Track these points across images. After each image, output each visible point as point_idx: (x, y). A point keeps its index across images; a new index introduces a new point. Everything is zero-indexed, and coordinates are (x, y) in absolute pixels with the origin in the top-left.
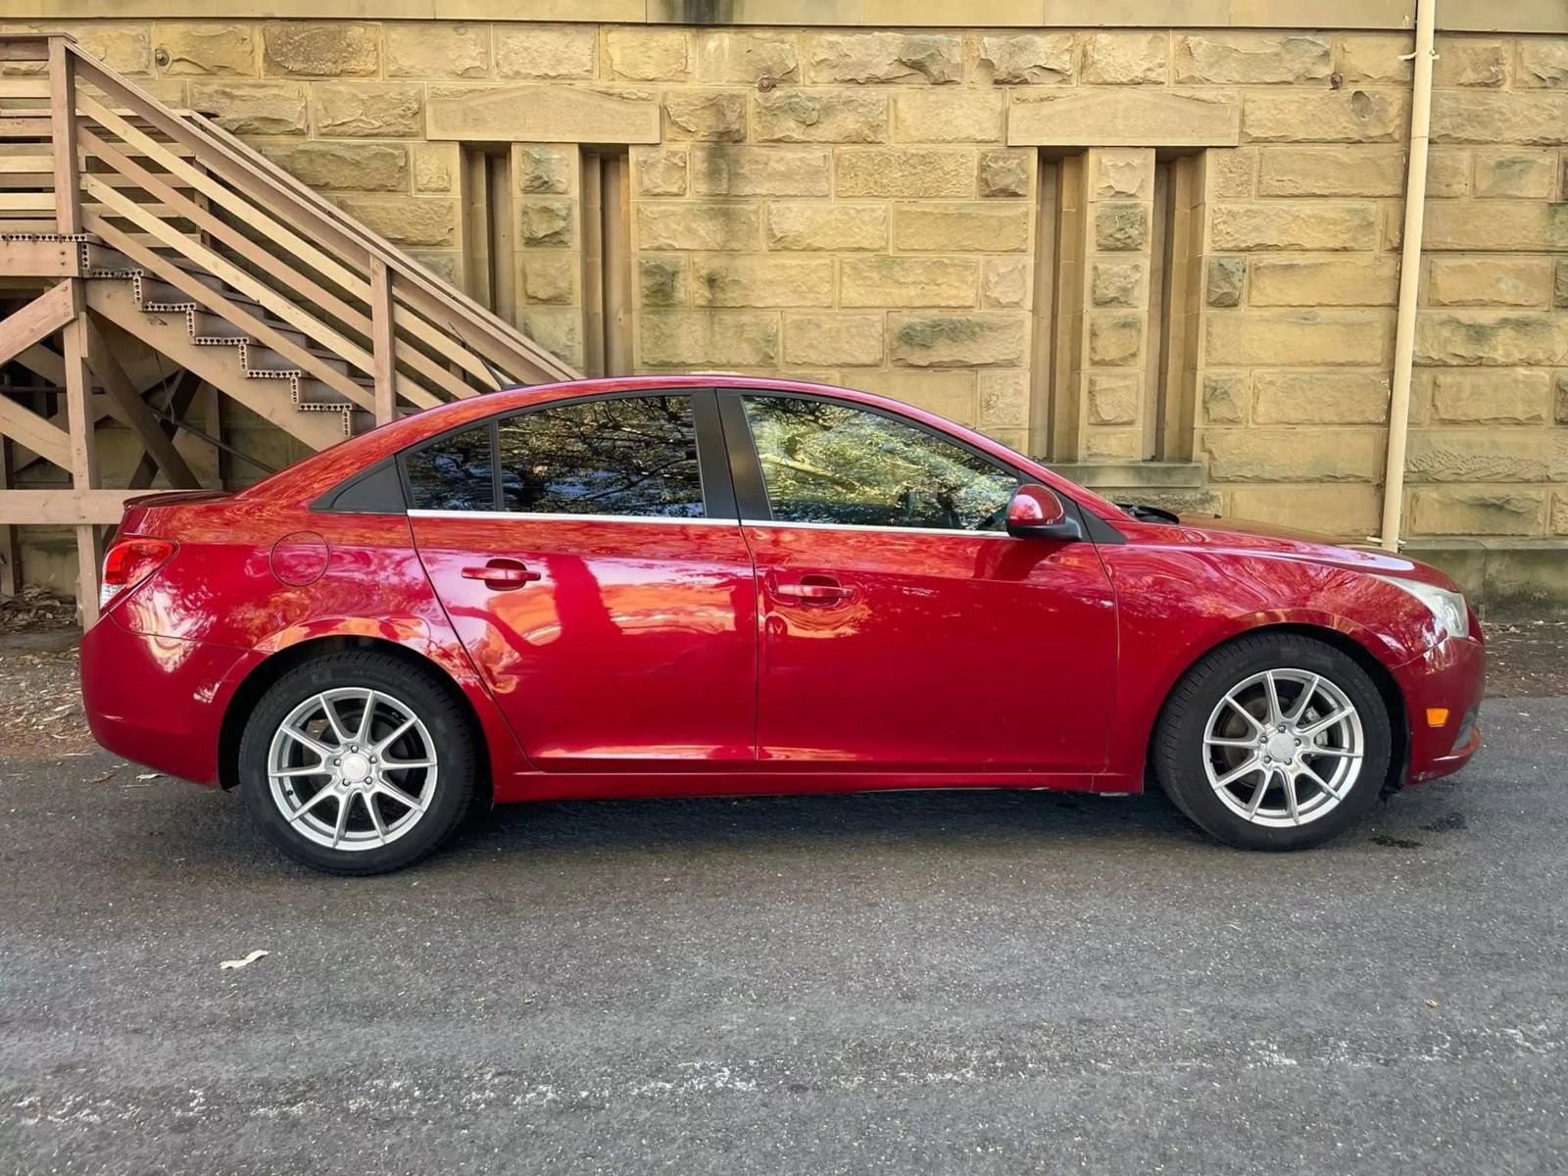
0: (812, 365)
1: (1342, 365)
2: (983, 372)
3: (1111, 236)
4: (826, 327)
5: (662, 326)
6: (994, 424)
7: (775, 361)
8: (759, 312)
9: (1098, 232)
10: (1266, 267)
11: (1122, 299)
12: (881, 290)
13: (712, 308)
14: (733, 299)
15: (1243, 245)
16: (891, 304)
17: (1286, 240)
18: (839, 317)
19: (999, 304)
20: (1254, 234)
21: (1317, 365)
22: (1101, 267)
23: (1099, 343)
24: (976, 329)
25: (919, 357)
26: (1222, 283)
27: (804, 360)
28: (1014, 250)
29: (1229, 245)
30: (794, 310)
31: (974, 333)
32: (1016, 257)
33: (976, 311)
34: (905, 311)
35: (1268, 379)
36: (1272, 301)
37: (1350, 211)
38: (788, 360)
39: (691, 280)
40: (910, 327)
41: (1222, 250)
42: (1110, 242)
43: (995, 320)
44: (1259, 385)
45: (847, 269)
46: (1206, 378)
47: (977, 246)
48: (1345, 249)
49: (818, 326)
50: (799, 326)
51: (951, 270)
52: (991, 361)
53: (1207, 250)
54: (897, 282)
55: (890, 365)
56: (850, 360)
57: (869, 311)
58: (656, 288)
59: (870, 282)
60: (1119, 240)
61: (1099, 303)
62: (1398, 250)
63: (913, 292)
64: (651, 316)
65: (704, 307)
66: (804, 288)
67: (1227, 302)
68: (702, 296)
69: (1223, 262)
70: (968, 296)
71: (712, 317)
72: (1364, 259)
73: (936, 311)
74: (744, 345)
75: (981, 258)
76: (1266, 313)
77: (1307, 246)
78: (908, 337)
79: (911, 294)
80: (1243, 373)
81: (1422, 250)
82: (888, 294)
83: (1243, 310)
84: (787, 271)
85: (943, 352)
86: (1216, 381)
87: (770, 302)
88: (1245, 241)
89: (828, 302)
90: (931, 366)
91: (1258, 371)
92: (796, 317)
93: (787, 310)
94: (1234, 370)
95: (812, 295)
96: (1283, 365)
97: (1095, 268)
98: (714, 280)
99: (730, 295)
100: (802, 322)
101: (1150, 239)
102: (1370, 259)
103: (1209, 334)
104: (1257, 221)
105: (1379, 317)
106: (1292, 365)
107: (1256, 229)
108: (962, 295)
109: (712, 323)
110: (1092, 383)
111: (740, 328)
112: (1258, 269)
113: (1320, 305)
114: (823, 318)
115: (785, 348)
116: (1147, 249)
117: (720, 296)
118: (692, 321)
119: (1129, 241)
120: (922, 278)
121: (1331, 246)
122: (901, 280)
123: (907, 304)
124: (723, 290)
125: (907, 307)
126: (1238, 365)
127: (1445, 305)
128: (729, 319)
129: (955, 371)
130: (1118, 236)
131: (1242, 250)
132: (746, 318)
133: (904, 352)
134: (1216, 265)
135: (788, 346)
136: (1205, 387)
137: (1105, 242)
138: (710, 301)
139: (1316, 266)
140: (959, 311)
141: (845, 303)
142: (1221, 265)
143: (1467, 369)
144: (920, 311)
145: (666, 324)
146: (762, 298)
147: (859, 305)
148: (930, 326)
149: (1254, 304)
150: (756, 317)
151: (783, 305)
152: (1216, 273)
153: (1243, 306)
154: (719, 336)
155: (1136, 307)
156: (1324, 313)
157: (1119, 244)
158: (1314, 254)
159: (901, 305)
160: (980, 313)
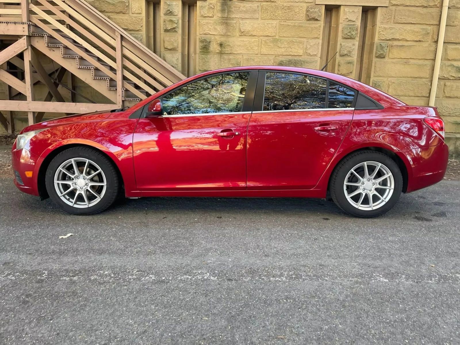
1: (417, 78)
3: (346, 34)
4: (256, 60)
5: (205, 58)
8: (235, 55)
9: (342, 33)
10: (395, 46)
11: (349, 55)
12: (273, 49)
13: (221, 53)
14: (228, 51)
15: (388, 39)
16: (277, 54)
17: (401, 37)
18: (260, 57)
19: (309, 55)
20: (392, 35)
21: (408, 77)
22: (343, 44)
23: (341, 68)
24: (303, 63)
26: (380, 50)
28: (315, 38)
29: (384, 38)
30: (246, 55)
31: (301, 64)
32: (316, 40)
33: (303, 57)
34: (280, 56)
35: (393, 81)
36: (396, 57)
37: (423, 29)
39: (214, 44)
40: (282, 61)
41: (381, 40)
42: (346, 36)
43: (308, 60)
44: (389, 83)
45: (263, 42)
46: (373, 80)
47: (304, 36)
48: (420, 41)
49: (253, 60)
51: (295, 44)
53: (376, 40)
54: (278, 47)
57: (269, 56)
58: (204, 46)
59: (270, 47)
60: (349, 35)
61: (342, 56)
62: (436, 42)
63: (283, 50)
64: (202, 55)
65: (218, 53)
66: (250, 48)
67: (381, 57)
68: (218, 49)
69: (381, 43)
70: (301, 52)
71: (221, 56)
72: (425, 45)
73: (290, 57)
74: (231, 65)
75: (305, 40)
76: (394, 60)
77: (408, 40)
78: (281, 64)
79: (282, 51)
80: (385, 79)
81: (444, 42)
82: (276, 50)
83: (386, 59)
84: (245, 42)
86: (376, 82)
87: (239, 52)
88: (388, 37)
89: (257, 52)
91: (390, 79)
92: (247, 57)
93: (244, 55)
94: (382, 78)
95: (252, 50)
96: (398, 77)
97: (341, 44)
98: (222, 45)
99: (226, 49)
100: (248, 59)
101: (359, 36)
102: (427, 45)
103: (375, 66)
104: (393, 31)
105: (429, 63)
106: (401, 77)
107: (392, 33)
108: (299, 52)
109: (221, 59)
111: (230, 60)
112: (392, 46)
113: (411, 59)
114: (255, 58)
116: (358, 39)
117: (224, 50)
118: (215, 57)
119: (352, 36)
120: (286, 46)
121: (416, 40)
122: (280, 46)
124: (224, 48)
125: (281, 55)
126: (383, 77)
127: (450, 60)
128: (226, 57)
130: (349, 34)
131: (387, 40)
132: (231, 57)
134: (379, 45)
136: (373, 83)
137: (345, 36)
138: (220, 51)
139: (410, 46)
140: (297, 57)
141: (262, 53)
142: (380, 45)
143: (455, 81)
144: (285, 56)
145: (207, 58)
146: (236, 51)
147: (266, 54)
148: (288, 61)
149: (390, 57)
150: (234, 57)
151: (243, 53)
152: (379, 47)
153: (387, 58)
154: (222, 62)
155: (353, 57)
156: (412, 61)
157: (349, 37)
158: (410, 42)
159: (279, 54)
160: (305, 58)
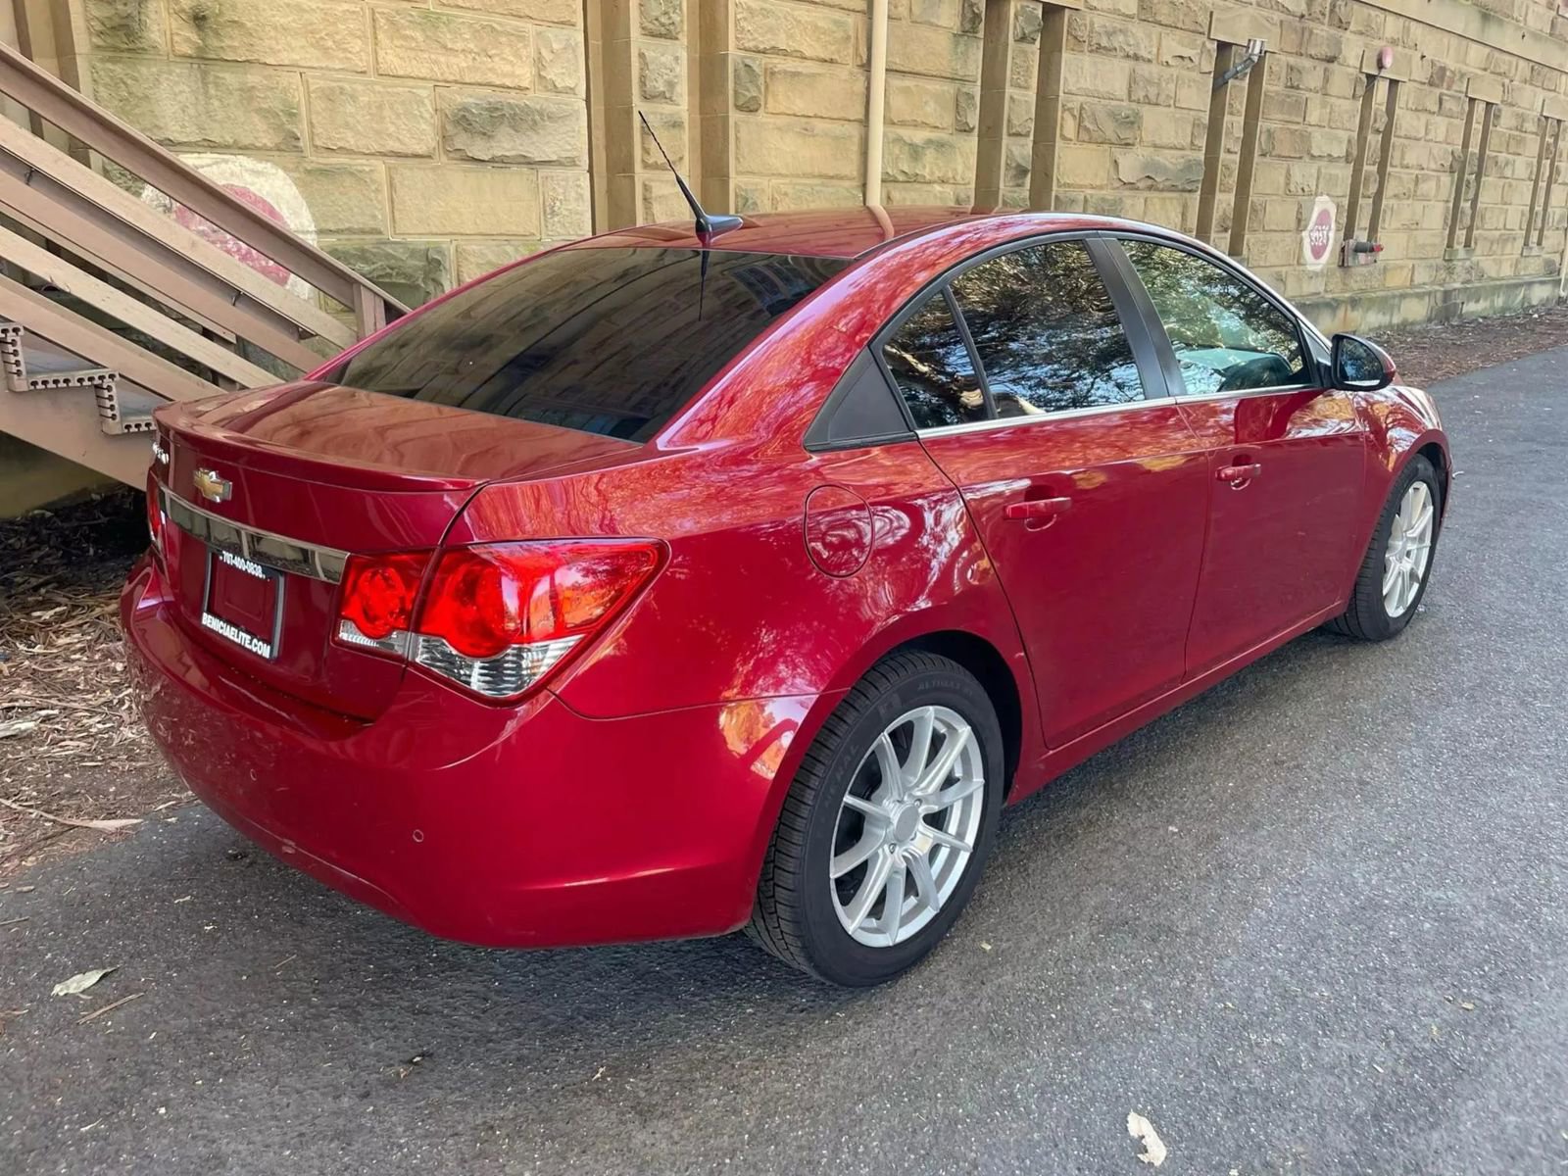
0: (349, 152)
1: (832, 177)
2: (544, 172)
3: (657, 19)
4: (364, 99)
5: (129, 82)
6: (559, 234)
7: (301, 144)
8: (270, 71)
9: (641, 13)
10: (779, 72)
11: (668, 95)
12: (426, 56)
13: (202, 59)
14: (233, 49)
15: (761, 47)
16: (440, 77)
17: (792, 45)
18: (378, 88)
19: (556, 90)
20: (769, 36)
21: (814, 177)
22: (646, 54)
23: (650, 143)
24: (537, 117)
25: (479, 149)
26: (749, 85)
27: (340, 144)
28: (562, 23)
29: (751, 45)
30: (318, 73)
31: (535, 122)
32: (565, 32)
33: (530, 94)
34: (455, 87)
35: (783, 190)
36: (782, 109)
37: (836, 22)
38: (318, 143)
39: (164, 14)
40: (465, 109)
41: (746, 50)
42: (654, 27)
43: (553, 108)
44: (776, 196)
45: (382, 21)
46: (738, 187)
47: (527, 12)
48: (832, 61)
49: (354, 98)
50: (330, 97)
51: (503, 39)
52: (555, 158)
53: (733, 51)
54: (445, 47)
55: (444, 159)
56: (397, 147)
57: (411, 82)
58: (117, 21)
59: (414, 44)
60: (663, 25)
61: (646, 97)
62: (867, 66)
63: (462, 62)
64: (110, 66)
65: (190, 57)
66: (330, 43)
67: (750, 107)
68: (188, 40)
69: (748, 61)
70: (525, 74)
71: (204, 74)
72: (843, 73)
73: (488, 91)
74: (256, 118)
75: (529, 28)
76: (782, 121)
77: (807, 54)
78: (463, 120)
79: (457, 65)
80: (764, 182)
81: (887, 70)
82: (435, 62)
83: (761, 116)
84: (306, 16)
85: (506, 144)
86: (746, 191)
87: (285, 58)
88: (763, 42)
89: (361, 66)
90: (492, 160)
91: (774, 181)
92: (322, 83)
93: (309, 73)
94: (756, 180)
95: (340, 54)
96: (793, 176)
97: (642, 56)
98: (204, 18)
99: (228, 42)
100: (332, 89)
101: (685, 28)
102: (846, 72)
103: (737, 138)
104: (771, 21)
105: (854, 131)
106: (798, 176)
107: (771, 30)
108: (517, 73)
109: (205, 84)
110: (646, 188)
111: (248, 93)
112: (773, 73)
113: (816, 116)
114: (360, 88)
115: (311, 124)
116: (684, 39)
117: (214, 42)
118: (174, 77)
119: (672, 27)
120: (471, 46)
121: (822, 56)
122: (450, 46)
123: (458, 78)
124: (217, 34)
125: (456, 82)
126: (760, 174)
127: (894, 124)
128: (230, 78)
129: (514, 168)
130: (663, 20)
131: (759, 52)
132: (253, 78)
133: (461, 141)
134: (741, 66)
135: (314, 121)
136: (737, 196)
137: (650, 26)
138: (199, 48)
139: (814, 75)
140: (513, 93)
141: (384, 68)
142: (746, 65)
143: (908, 185)
144: (469, 90)
145: (136, 80)
146: (274, 52)
147: (401, 73)
148: (487, 109)
149: (770, 110)
150: (265, 77)
151: (302, 63)
152: (743, 73)
153: (761, 111)
154: (216, 103)
155: (678, 105)
156: (820, 126)
157: (663, 31)
158: (809, 63)
159: (451, 78)
160: (536, 98)
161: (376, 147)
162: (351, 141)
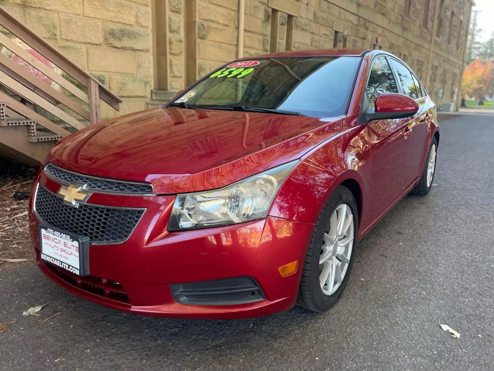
0: (71, 41)
2: (138, 53)
3: (175, 6)
4: (79, 24)
6: (143, 74)
7: (57, 37)
8: (47, 12)
10: (212, 28)
11: (178, 31)
12: (100, 11)
13: (24, 6)
14: (35, 3)
15: (206, 19)
16: (104, 19)
17: (215, 19)
18: (84, 20)
19: (142, 26)
20: (209, 15)
21: (222, 62)
22: (172, 18)
23: (173, 47)
24: (136, 35)
25: (117, 44)
26: (202, 30)
27: (71, 38)
28: (145, 5)
29: (203, 18)
30: (64, 14)
31: (135, 36)
32: (145, 8)
33: (134, 27)
34: (109, 23)
35: (213, 65)
36: (213, 39)
37: (228, 13)
38: (63, 37)
40: (113, 30)
41: (201, 19)
42: (174, 9)
43: (141, 32)
44: (211, 67)
46: (199, 63)
48: (227, 26)
49: (76, 23)
50: (68, 22)
51: (125, 8)
52: (141, 49)
53: (198, 20)
54: (106, 9)
55: (105, 46)
56: (90, 41)
57: (95, 20)
59: (96, 7)
60: (176, 9)
61: (171, 31)
62: (238, 28)
63: (112, 14)
65: (20, 5)
66: (68, 4)
67: (203, 38)
69: (202, 23)
70: (132, 20)
71: (25, 11)
73: (120, 25)
74: (42, 28)
75: (134, 5)
76: (212, 43)
77: (220, 22)
78: (112, 34)
79: (110, 15)
80: (207, 62)
81: (243, 30)
82: (103, 14)
83: (206, 41)
85: (126, 43)
86: (202, 64)
87: (53, 8)
88: (207, 17)
89: (78, 12)
90: (121, 48)
91: (211, 62)
92: (65, 17)
93: (61, 13)
94: (205, 61)
95: (71, 8)
96: (216, 61)
97: (170, 18)
100: (68, 20)
101: (183, 10)
102: (231, 29)
103: (199, 47)
104: (209, 11)
105: (234, 48)
107: (209, 13)
108: (130, 19)
109: (25, 15)
110: (171, 61)
111: (39, 18)
112: (210, 28)
113: (224, 43)
114: (77, 20)
115: (61, 31)
116: (183, 14)
118: (14, 11)
120: (115, 9)
121: (225, 24)
122: (108, 8)
123: (110, 19)
125: (110, 21)
126: (206, 59)
128: (33, 13)
129: (128, 51)
130: (177, 7)
132: (42, 14)
133: (111, 40)
134: (200, 24)
135: (62, 30)
136: (199, 66)
137: (172, 9)
138: (23, 2)
139: (222, 30)
140: (129, 26)
141: (86, 14)
144: (115, 24)
146: (49, 5)
147: (91, 16)
148: (120, 31)
149: (209, 39)
150: (46, 14)
151: (58, 10)
152: (201, 26)
153: (206, 39)
154: (28, 21)
155: (180, 35)
156: (224, 45)
157: (176, 10)
158: (221, 26)
159: (108, 19)
160: (136, 29)
161: (83, 41)
162: (74, 38)
